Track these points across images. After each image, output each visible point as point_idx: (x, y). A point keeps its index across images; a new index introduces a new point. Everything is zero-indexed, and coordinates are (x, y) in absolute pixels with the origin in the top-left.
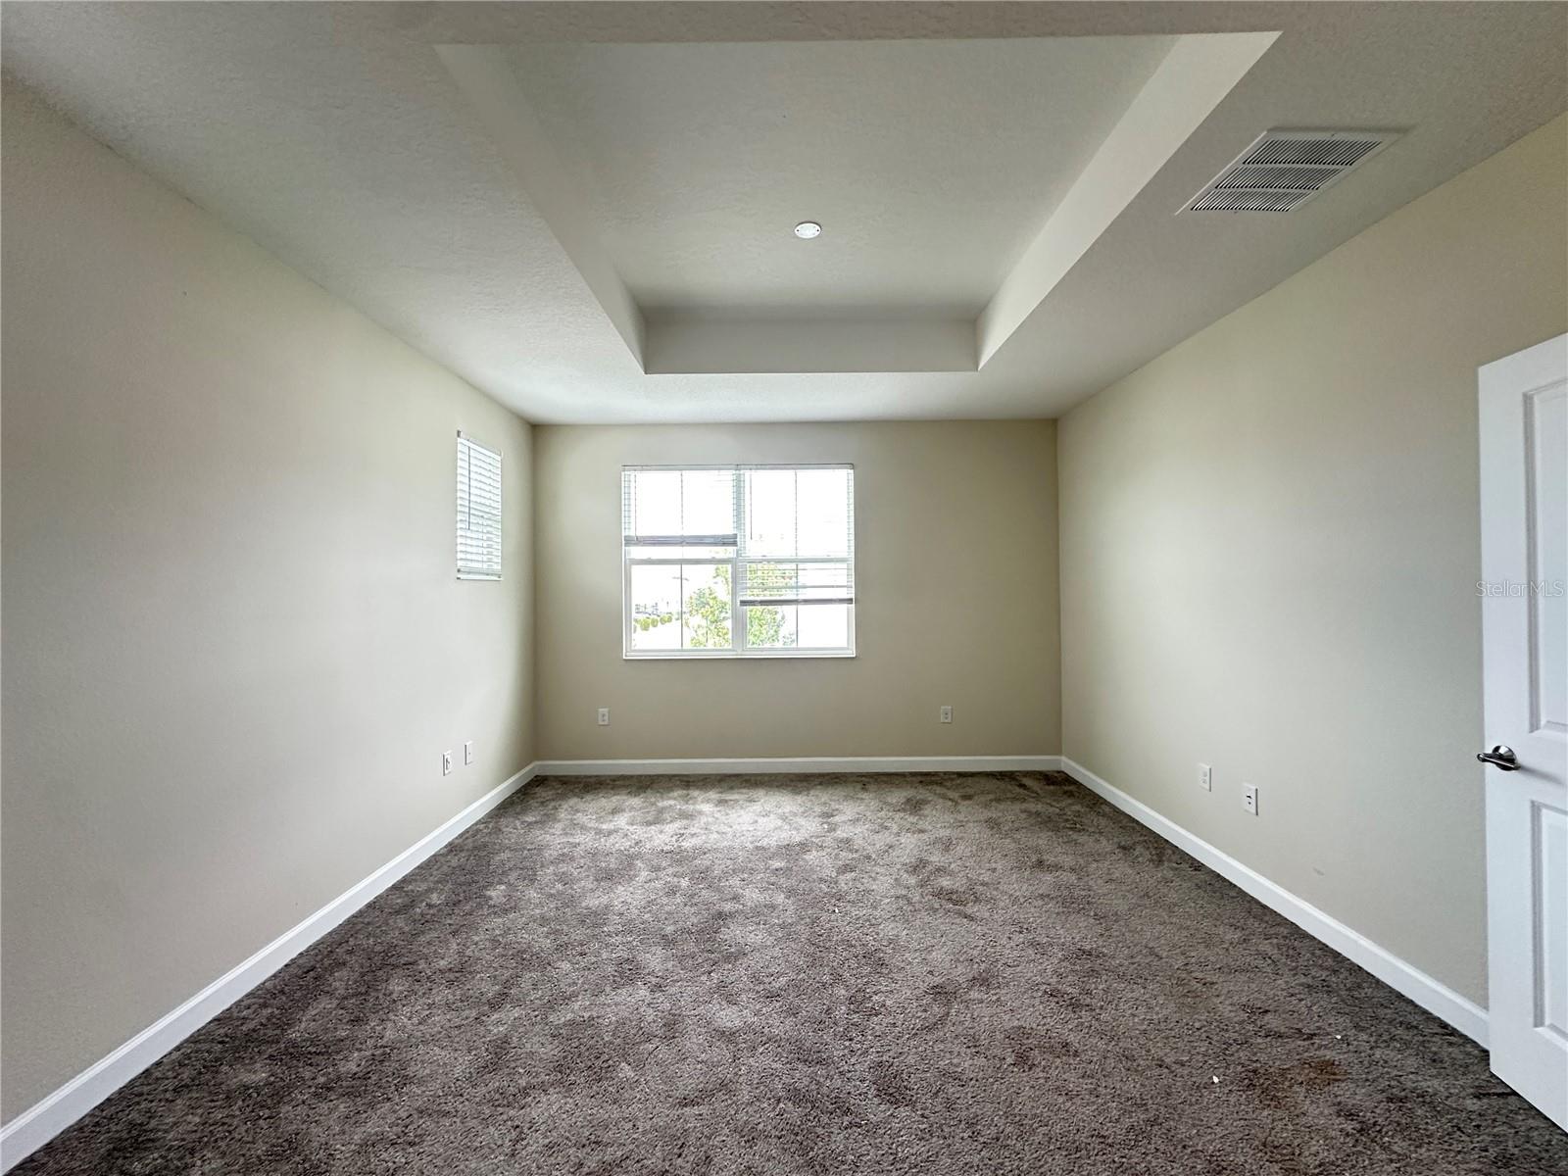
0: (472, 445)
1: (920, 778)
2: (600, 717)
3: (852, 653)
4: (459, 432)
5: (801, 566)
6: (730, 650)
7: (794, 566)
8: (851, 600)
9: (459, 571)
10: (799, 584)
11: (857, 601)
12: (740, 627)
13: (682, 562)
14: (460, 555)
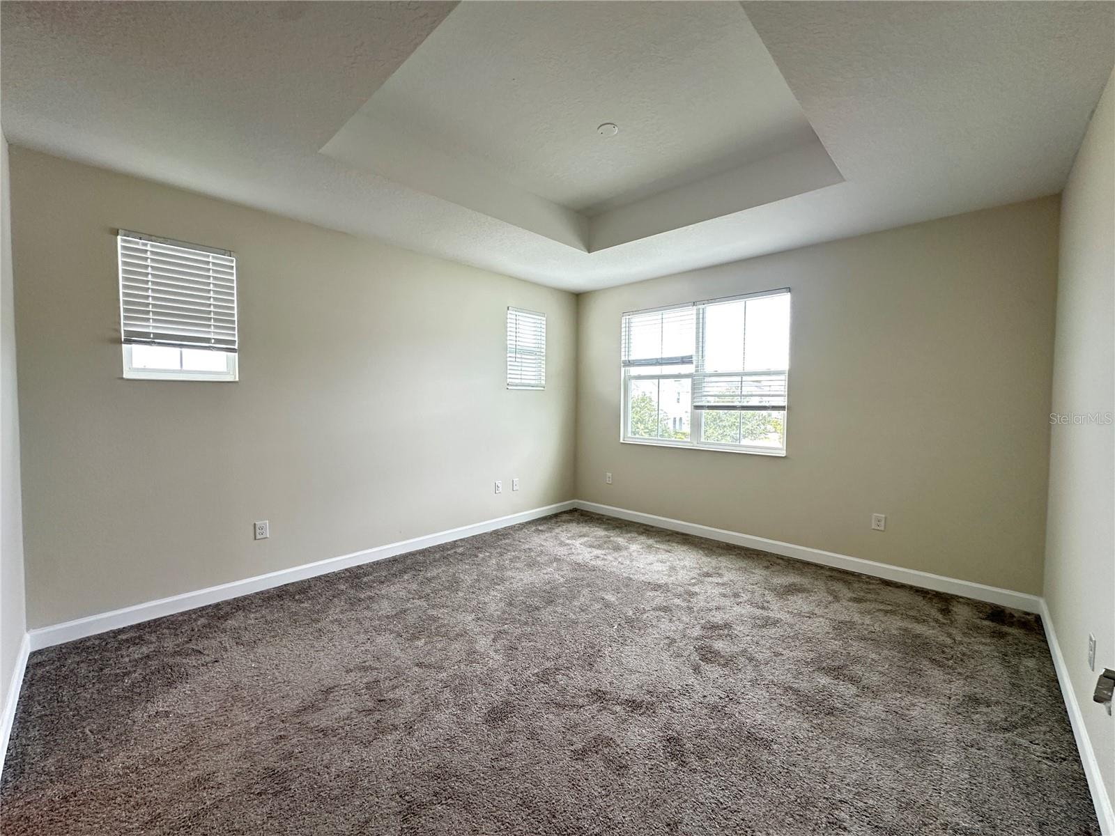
0: (517, 313)
1: (828, 573)
2: (608, 479)
3: (783, 453)
4: (508, 308)
5: (745, 378)
6: (689, 442)
7: (739, 379)
8: (784, 407)
9: (508, 384)
10: (743, 393)
11: (789, 408)
12: (696, 424)
13: (659, 377)
14: (509, 376)
